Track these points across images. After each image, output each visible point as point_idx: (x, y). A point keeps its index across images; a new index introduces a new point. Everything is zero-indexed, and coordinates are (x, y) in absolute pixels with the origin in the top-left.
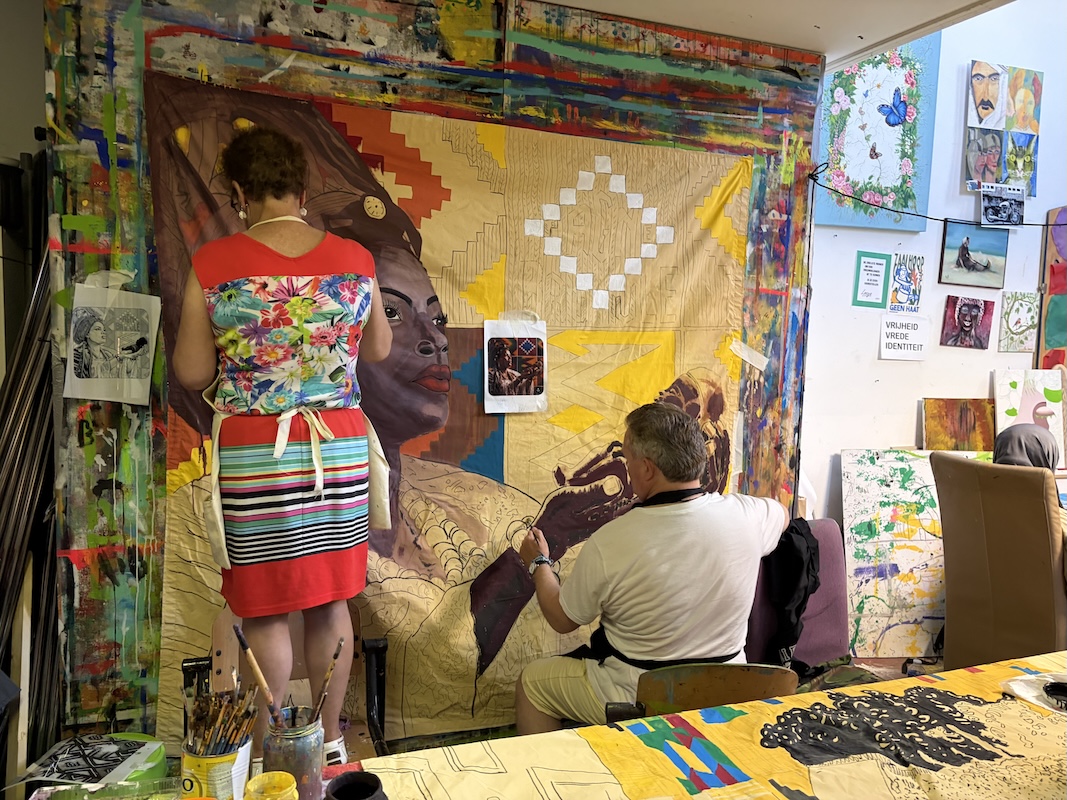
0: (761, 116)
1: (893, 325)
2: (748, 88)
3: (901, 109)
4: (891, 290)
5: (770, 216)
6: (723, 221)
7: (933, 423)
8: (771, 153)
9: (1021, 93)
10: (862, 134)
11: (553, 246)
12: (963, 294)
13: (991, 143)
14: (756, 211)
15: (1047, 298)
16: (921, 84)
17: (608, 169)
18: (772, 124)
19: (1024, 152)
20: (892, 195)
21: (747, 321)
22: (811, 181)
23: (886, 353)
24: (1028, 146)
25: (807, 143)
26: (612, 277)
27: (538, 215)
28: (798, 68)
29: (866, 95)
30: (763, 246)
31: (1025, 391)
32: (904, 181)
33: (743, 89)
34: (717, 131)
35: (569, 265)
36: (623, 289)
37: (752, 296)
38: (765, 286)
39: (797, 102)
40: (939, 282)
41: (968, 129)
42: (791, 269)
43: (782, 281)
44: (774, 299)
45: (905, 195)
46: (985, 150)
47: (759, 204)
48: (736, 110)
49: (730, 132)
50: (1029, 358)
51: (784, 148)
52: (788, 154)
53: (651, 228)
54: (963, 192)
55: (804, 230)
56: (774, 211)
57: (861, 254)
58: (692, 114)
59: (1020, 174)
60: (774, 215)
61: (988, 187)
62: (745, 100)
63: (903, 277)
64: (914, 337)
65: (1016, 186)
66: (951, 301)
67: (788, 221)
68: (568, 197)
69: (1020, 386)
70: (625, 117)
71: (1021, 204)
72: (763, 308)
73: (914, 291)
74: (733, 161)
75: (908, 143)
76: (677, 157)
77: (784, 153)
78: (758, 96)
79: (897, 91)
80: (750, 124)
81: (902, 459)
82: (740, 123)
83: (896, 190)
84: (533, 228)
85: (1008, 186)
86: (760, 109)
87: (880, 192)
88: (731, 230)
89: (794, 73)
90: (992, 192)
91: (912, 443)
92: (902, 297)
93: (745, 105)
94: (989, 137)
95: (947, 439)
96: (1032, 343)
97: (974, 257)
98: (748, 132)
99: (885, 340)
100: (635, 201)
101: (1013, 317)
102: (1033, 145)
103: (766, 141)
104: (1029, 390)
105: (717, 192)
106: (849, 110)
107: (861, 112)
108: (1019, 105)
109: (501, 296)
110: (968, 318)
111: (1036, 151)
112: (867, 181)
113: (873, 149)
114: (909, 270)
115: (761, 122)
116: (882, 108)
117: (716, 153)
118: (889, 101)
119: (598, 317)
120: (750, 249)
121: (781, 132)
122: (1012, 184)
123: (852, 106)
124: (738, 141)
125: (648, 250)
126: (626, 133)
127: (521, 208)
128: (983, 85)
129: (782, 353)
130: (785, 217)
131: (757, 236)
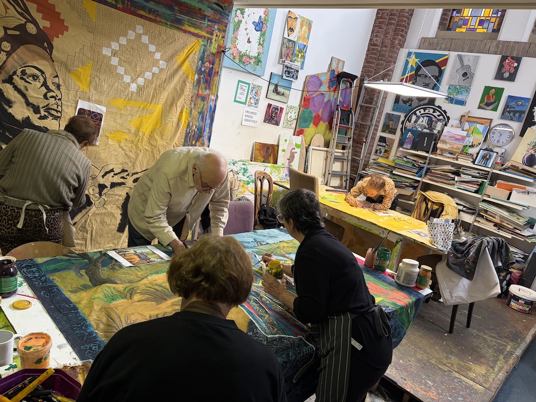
0: (206, 22)
1: (248, 112)
2: (203, 9)
3: (261, 25)
4: (249, 98)
5: (206, 64)
6: (187, 63)
7: (257, 152)
8: (209, 38)
9: (304, 28)
10: (245, 32)
11: (115, 61)
12: (274, 103)
13: (291, 46)
14: (200, 62)
15: (301, 109)
16: (269, 16)
17: (141, 32)
18: (210, 26)
19: (302, 51)
20: (254, 59)
21: (193, 106)
22: (223, 53)
23: (244, 123)
24: (303, 49)
25: (223, 37)
26: (139, 79)
27: (109, 46)
28: (223, 5)
29: (249, 16)
30: (202, 76)
31: (289, 143)
32: (259, 55)
33: (200, 9)
34: (188, 25)
35: (121, 70)
36: (143, 84)
37: (195, 96)
38: (201, 93)
39: (221, 20)
40: (266, 97)
41: (284, 38)
42: (211, 87)
43: (208, 91)
44: (203, 98)
45: (258, 61)
46: (289, 48)
47: (202, 59)
48: (197, 18)
49: (194, 27)
50: (293, 131)
51: (214, 37)
52: (215, 40)
53: (157, 61)
54: (279, 63)
55: (218, 72)
56: (207, 63)
57: (239, 81)
58: (179, 16)
59: (299, 60)
60: (207, 64)
61: (287, 63)
62: (201, 14)
63: (254, 93)
64: (255, 118)
65: (297, 64)
66: (269, 106)
67: (212, 68)
68: (123, 41)
69: (288, 141)
70: (150, 11)
71: (298, 71)
72: (199, 101)
73: (257, 100)
74: (194, 39)
75: (262, 39)
76: (171, 33)
77: (214, 40)
78: (206, 13)
79: (260, 17)
80: (202, 25)
81: (244, 164)
82: (198, 24)
83: (255, 58)
84: (106, 52)
85: (294, 64)
86: (207, 19)
87: (249, 58)
88: (189, 67)
89: (221, 7)
90: (289, 65)
91: (249, 159)
92: (252, 101)
93: (201, 16)
94: (290, 43)
95: (261, 158)
96: (294, 126)
97: (280, 89)
98: (201, 28)
99: (244, 118)
100: (152, 48)
101: (289, 115)
102: (305, 49)
103: (207, 33)
104: (290, 143)
105: (186, 51)
106: (241, 21)
107: (246, 22)
108: (302, 32)
109: (89, 79)
110: (274, 113)
111: (306, 52)
112: (245, 52)
113: (249, 39)
114: (256, 90)
115: (206, 25)
116: (254, 23)
117: (187, 34)
118: (257, 21)
119: (132, 94)
120: (196, 77)
121: (214, 31)
122: (296, 63)
123: (243, 19)
124: (196, 31)
125: (155, 70)
126: (150, 18)
127: (101, 41)
128: (291, 21)
129: (204, 120)
130: (211, 66)
131: (200, 72)
